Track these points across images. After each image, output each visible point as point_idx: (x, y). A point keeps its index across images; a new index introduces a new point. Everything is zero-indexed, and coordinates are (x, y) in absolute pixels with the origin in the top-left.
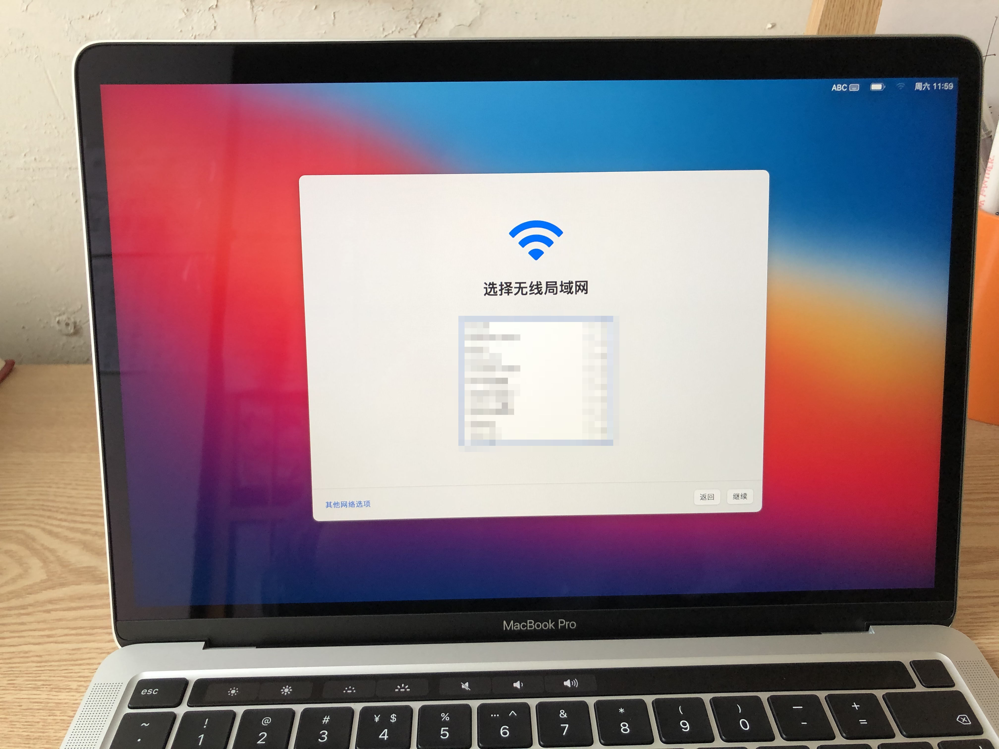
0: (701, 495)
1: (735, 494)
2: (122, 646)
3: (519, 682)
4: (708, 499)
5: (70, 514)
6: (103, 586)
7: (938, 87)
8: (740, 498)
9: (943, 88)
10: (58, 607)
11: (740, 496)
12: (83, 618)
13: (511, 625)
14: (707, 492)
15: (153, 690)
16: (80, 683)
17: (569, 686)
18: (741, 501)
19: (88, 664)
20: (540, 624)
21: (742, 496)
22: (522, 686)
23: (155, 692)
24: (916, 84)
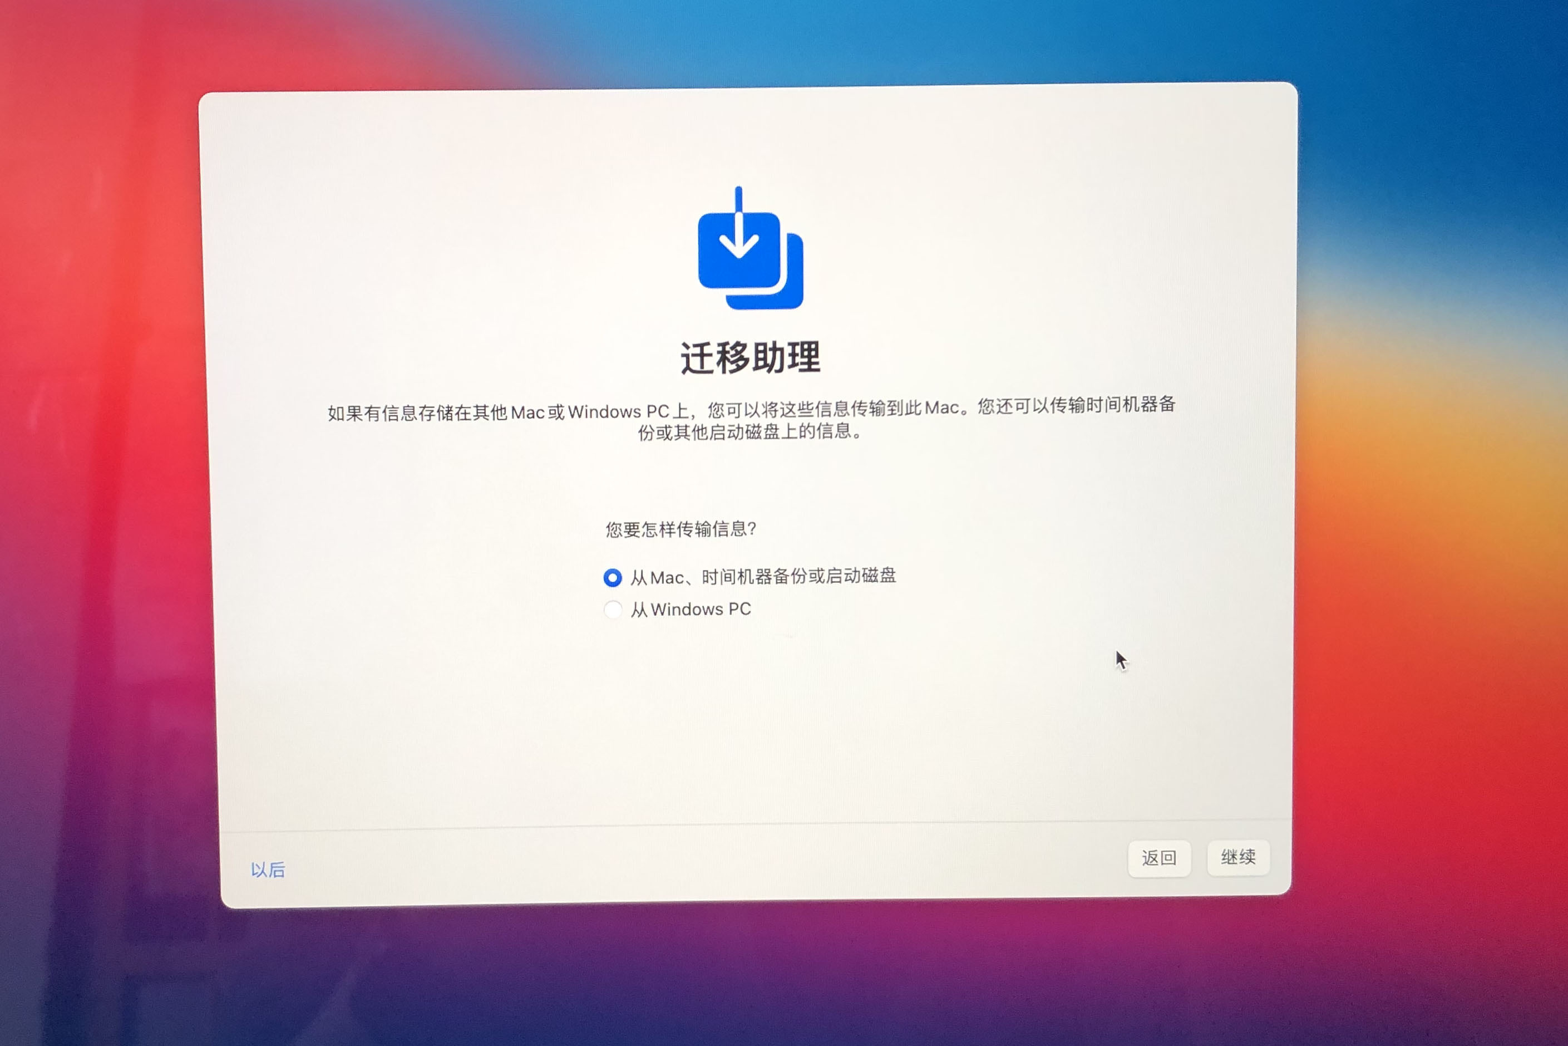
0: (1146, 853)
1: (1226, 851)
4: (1162, 864)
8: (1238, 861)
11: (1238, 857)
14: (1160, 846)
18: (1240, 869)
21: (1243, 855)
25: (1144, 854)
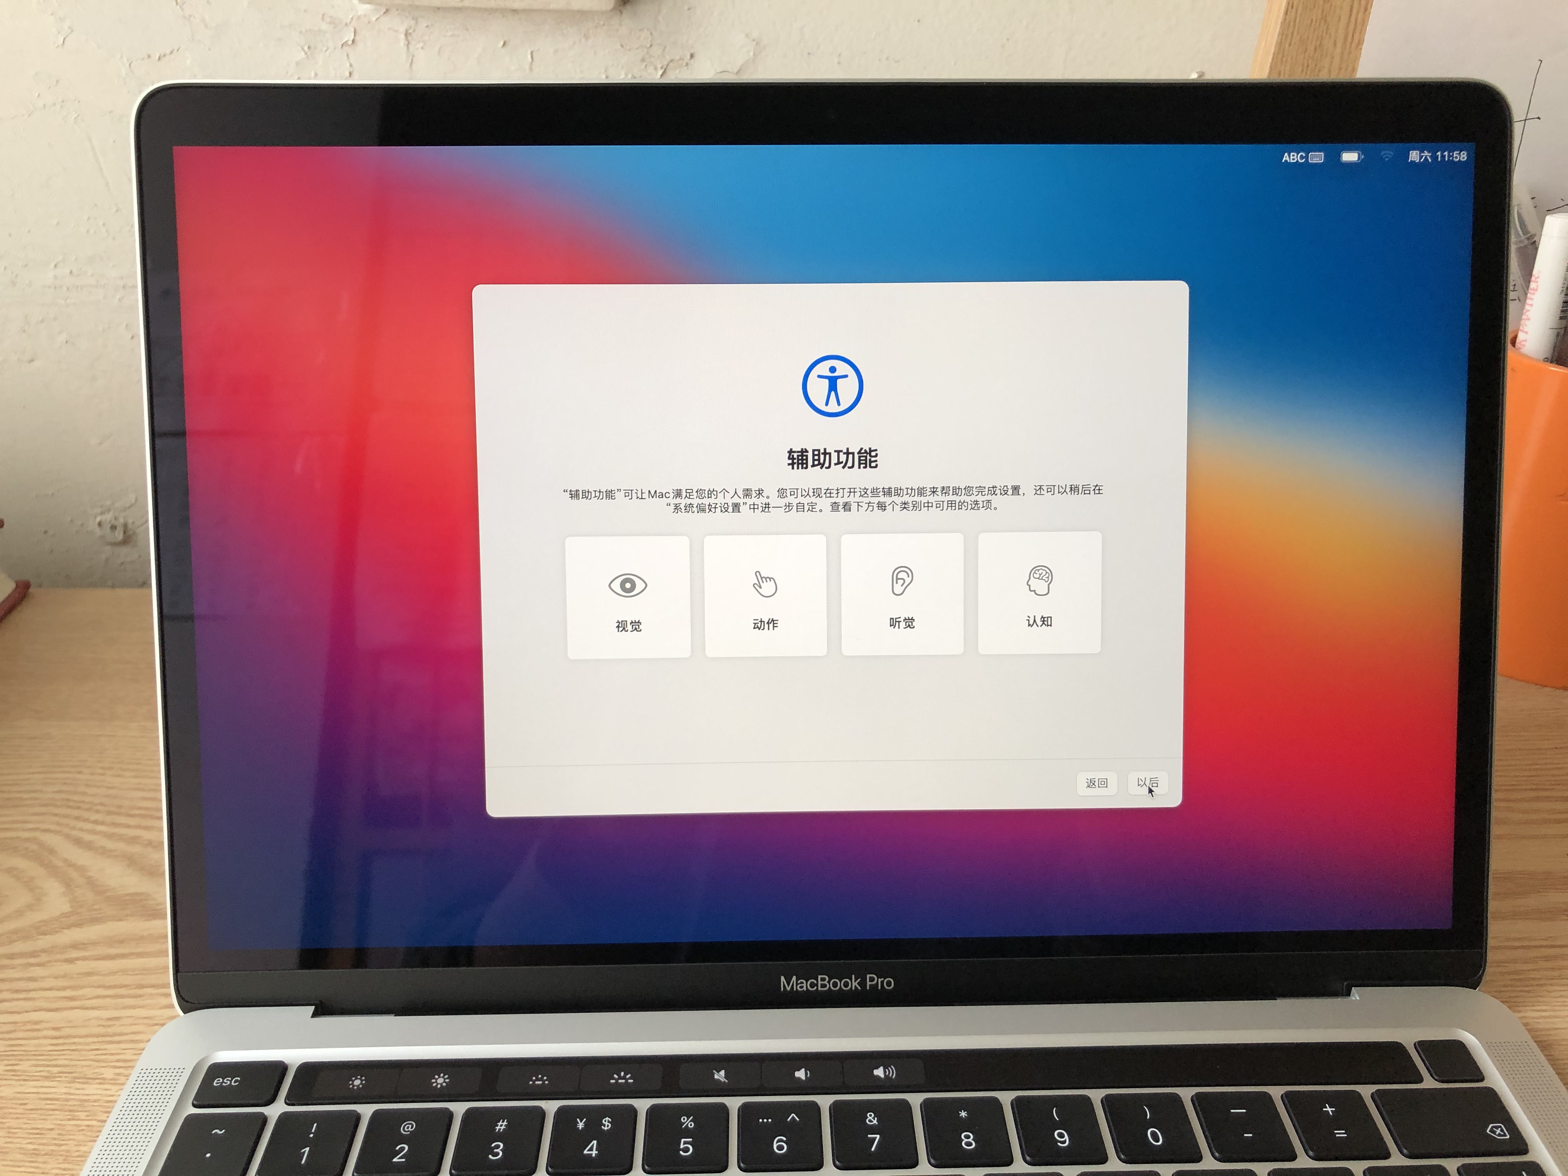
0: (1088, 780)
1: (1140, 779)
2: (185, 1011)
3: (803, 1070)
4: (1099, 787)
5: (109, 813)
6: (157, 923)
7: (1443, 156)
8: (1148, 785)
9: (1451, 158)
10: (86, 954)
11: (1148, 783)
12: (125, 972)
13: (793, 985)
14: (1097, 776)
15: (232, 1080)
16: (118, 1071)
17: (883, 1076)
19: (132, 1041)
20: (837, 981)
21: (1151, 782)
22: (808, 1076)
23: (235, 1082)
24: (1411, 152)
25: (1088, 781)
